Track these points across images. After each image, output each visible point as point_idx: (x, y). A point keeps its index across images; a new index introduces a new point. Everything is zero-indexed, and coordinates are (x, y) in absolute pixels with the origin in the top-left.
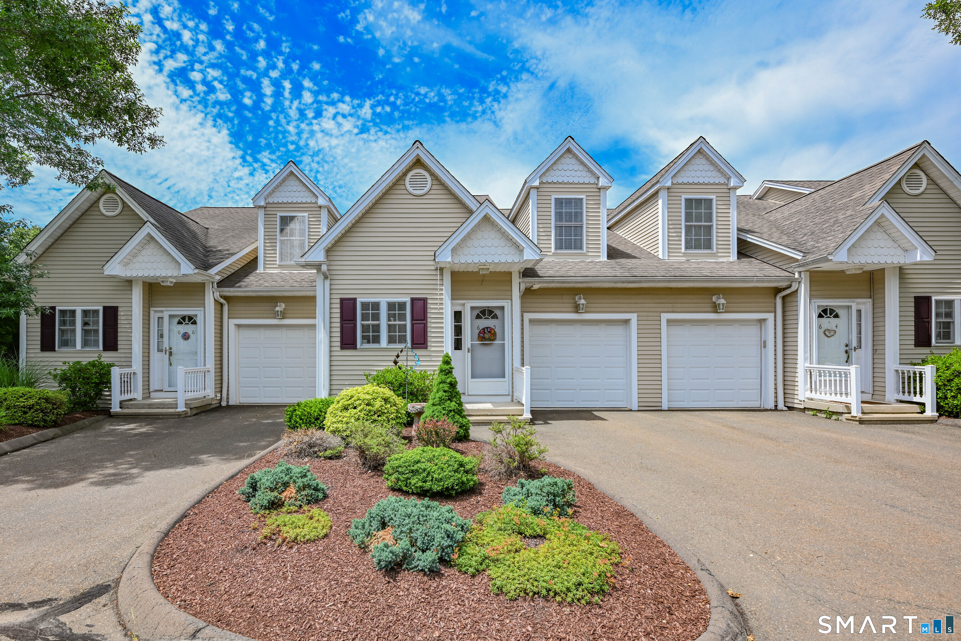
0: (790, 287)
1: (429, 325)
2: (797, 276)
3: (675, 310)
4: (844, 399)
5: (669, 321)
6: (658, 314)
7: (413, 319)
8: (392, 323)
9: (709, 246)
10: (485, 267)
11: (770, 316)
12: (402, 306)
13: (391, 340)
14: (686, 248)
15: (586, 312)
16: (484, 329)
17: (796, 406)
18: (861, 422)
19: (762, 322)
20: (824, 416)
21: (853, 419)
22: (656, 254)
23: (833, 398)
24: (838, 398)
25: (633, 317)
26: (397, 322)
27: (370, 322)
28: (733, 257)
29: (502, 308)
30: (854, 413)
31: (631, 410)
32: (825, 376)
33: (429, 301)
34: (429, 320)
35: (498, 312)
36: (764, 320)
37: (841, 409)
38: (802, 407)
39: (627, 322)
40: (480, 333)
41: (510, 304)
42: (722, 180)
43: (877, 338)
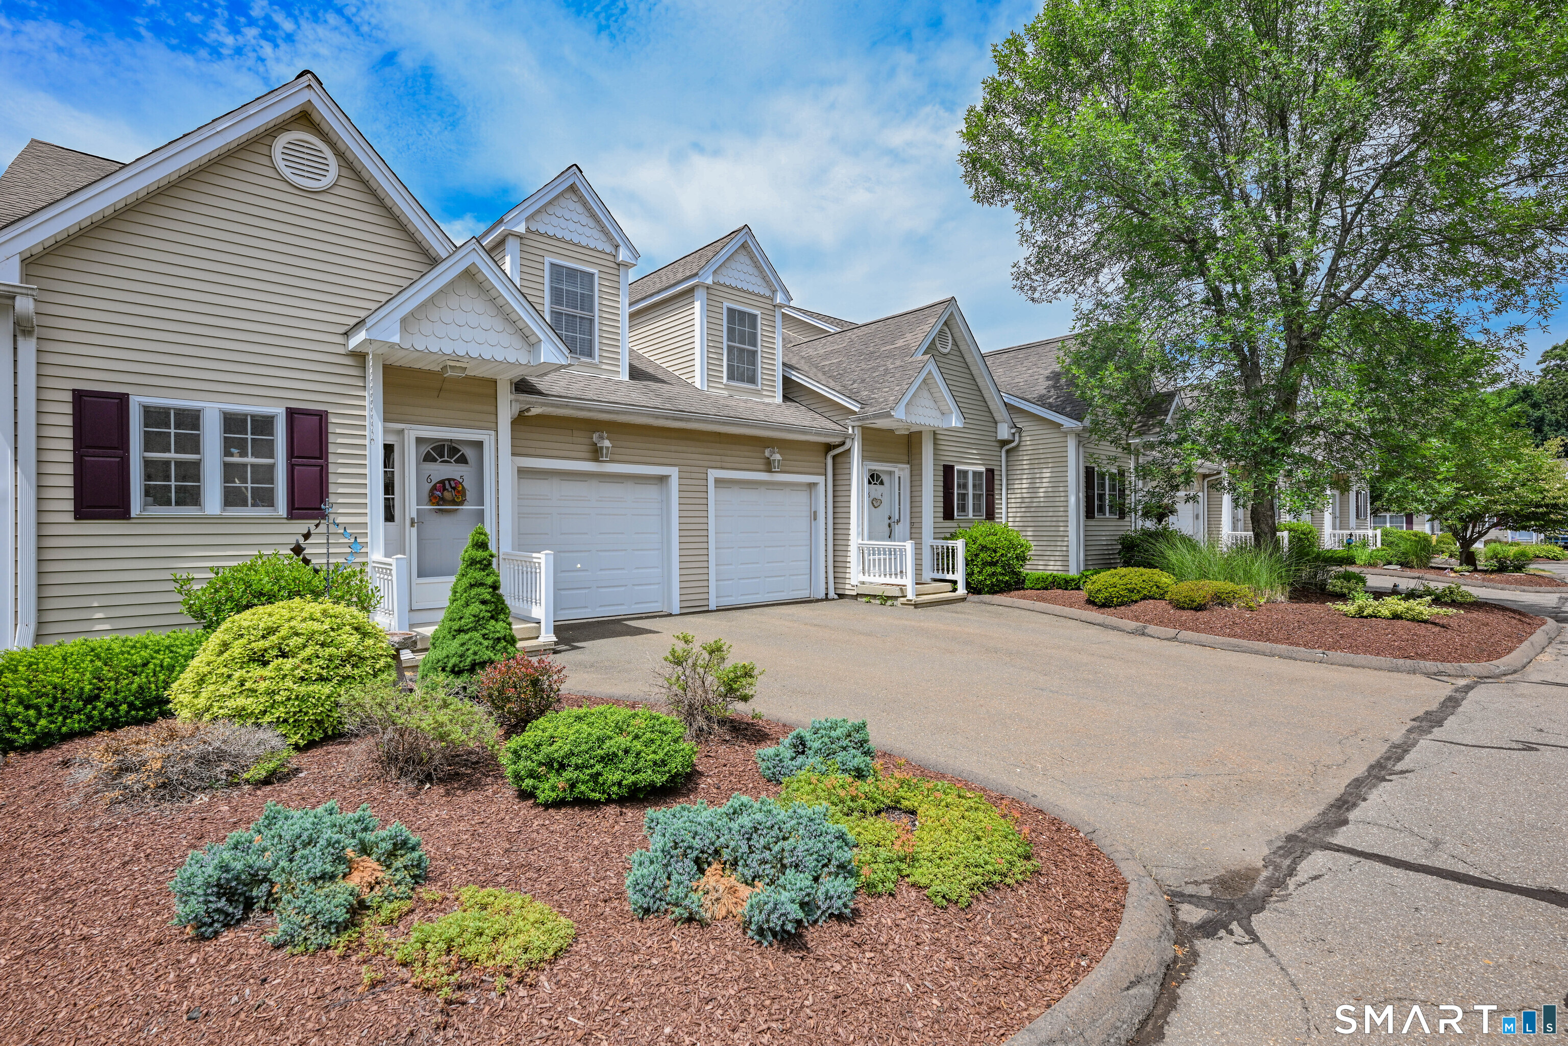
0: (843, 443)
1: (331, 468)
2: (850, 431)
3: (724, 465)
4: (898, 581)
5: (718, 481)
6: (703, 470)
7: (291, 454)
8: (236, 459)
9: (752, 380)
10: (458, 364)
11: (820, 479)
12: (264, 424)
13: (232, 498)
14: (729, 378)
15: (611, 461)
16: (442, 482)
17: (847, 592)
18: (916, 606)
19: (812, 486)
20: (878, 602)
21: (909, 603)
22: (689, 381)
23: (883, 580)
24: (893, 580)
25: (673, 472)
26: (250, 460)
27: (172, 455)
28: (779, 399)
29: (479, 445)
30: (910, 595)
31: (670, 615)
32: (879, 555)
33: (332, 419)
34: (331, 458)
35: (469, 452)
36: (815, 484)
37: (898, 593)
38: (854, 593)
39: (662, 480)
40: (434, 488)
41: (493, 438)
42: (768, 293)
43: (915, 510)
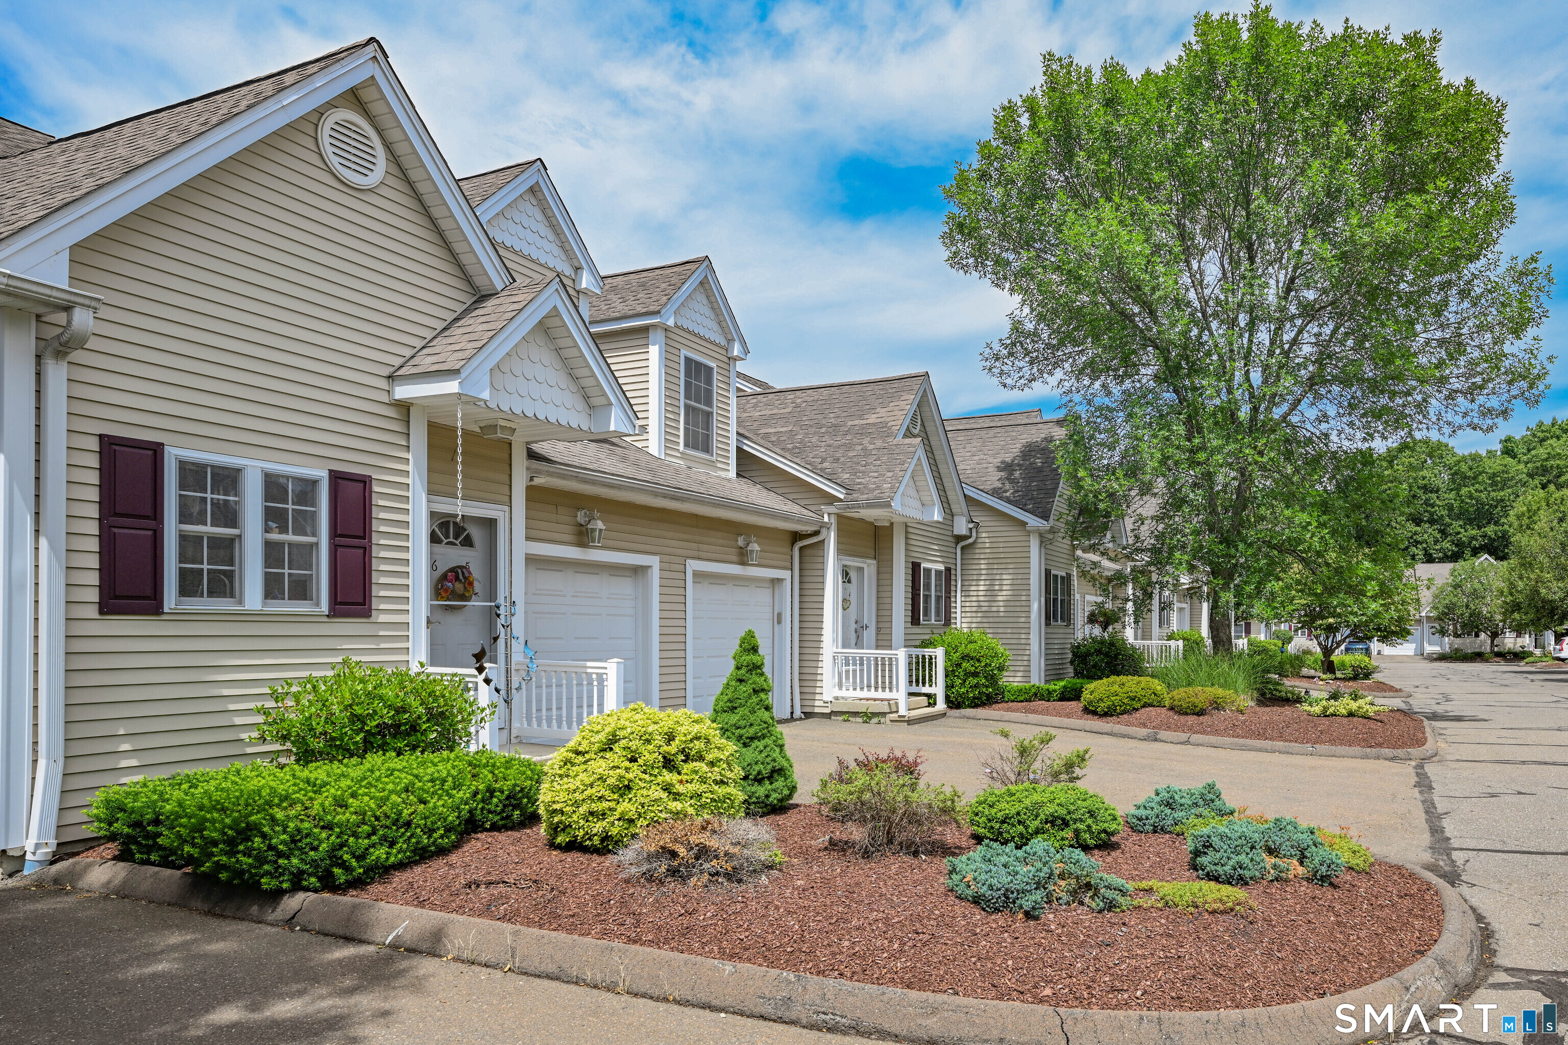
0: (816, 533)
1: (375, 552)
2: (826, 519)
3: (704, 555)
4: (887, 695)
5: (697, 575)
6: (681, 560)
7: (335, 533)
8: (276, 536)
9: (707, 449)
11: (785, 574)
14: (686, 445)
15: (602, 548)
16: (452, 570)
17: (817, 710)
18: (910, 722)
19: (776, 582)
20: (860, 720)
21: (901, 720)
22: (639, 445)
23: (859, 694)
24: (880, 694)
25: (653, 561)
27: (207, 529)
28: (732, 474)
29: (490, 524)
30: (903, 711)
32: (855, 664)
33: (376, 488)
34: (375, 539)
35: (476, 533)
36: (780, 581)
37: (887, 710)
38: (827, 711)
39: (638, 571)
40: (444, 577)
41: (507, 514)
42: (724, 343)
43: (882, 613)
